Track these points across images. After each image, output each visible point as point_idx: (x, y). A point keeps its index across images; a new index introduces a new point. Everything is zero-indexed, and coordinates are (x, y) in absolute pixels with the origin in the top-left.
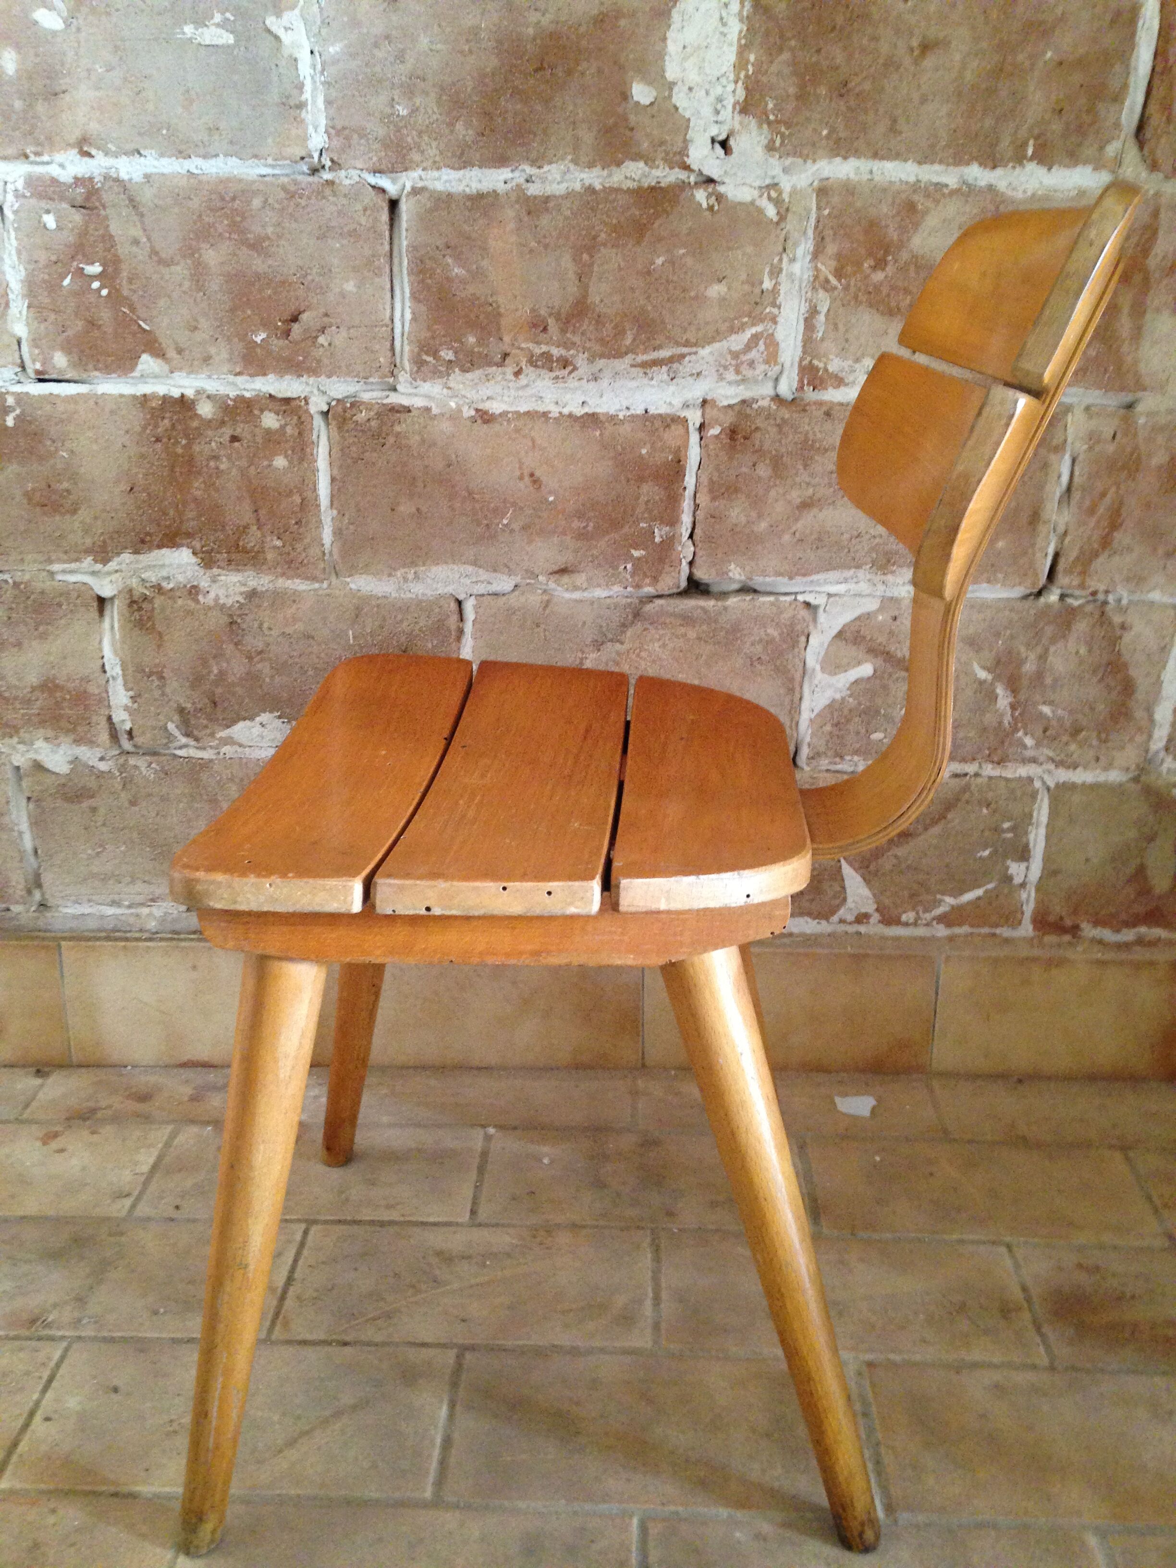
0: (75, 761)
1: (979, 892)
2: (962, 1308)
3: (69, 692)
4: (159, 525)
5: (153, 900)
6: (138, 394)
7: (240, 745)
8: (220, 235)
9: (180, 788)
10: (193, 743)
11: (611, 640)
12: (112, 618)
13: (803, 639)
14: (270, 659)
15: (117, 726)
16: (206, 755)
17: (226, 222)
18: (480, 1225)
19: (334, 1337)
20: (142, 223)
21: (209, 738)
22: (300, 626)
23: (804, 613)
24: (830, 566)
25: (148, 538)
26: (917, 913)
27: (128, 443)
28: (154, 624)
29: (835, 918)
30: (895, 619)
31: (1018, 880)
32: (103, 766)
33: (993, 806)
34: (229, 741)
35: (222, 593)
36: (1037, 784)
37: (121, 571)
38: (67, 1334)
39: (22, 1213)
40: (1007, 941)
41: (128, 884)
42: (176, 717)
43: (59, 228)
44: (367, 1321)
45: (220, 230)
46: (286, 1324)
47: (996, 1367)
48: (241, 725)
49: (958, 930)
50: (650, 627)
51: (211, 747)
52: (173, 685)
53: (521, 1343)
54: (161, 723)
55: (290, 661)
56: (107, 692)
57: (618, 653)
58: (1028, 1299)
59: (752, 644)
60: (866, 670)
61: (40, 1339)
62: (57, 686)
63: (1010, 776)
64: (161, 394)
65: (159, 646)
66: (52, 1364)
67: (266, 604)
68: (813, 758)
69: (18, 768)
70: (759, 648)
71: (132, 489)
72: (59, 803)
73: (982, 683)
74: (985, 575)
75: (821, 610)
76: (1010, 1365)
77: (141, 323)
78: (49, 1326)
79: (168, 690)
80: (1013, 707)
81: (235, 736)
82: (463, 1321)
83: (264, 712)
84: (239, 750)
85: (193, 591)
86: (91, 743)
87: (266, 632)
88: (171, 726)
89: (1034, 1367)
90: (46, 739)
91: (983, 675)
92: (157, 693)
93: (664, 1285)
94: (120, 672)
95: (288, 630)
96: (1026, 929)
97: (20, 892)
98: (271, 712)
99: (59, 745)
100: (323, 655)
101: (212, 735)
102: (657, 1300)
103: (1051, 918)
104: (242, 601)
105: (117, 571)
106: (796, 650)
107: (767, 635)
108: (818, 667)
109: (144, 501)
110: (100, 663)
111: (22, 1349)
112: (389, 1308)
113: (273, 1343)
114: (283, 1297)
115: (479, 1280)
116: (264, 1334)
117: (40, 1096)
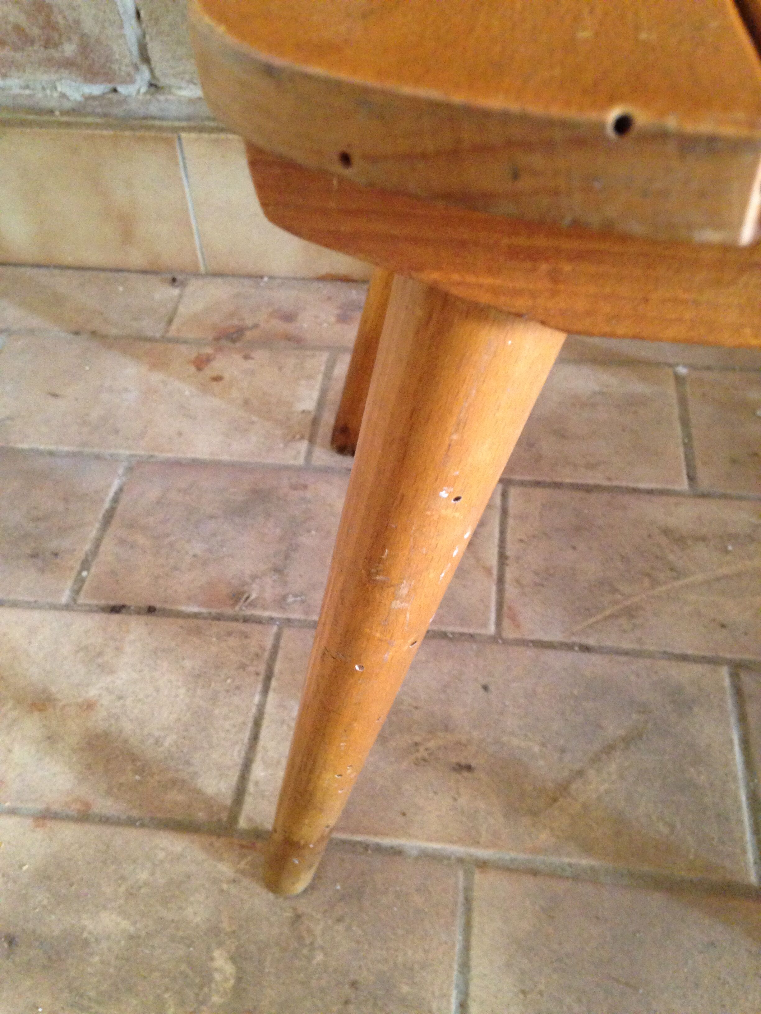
18: (705, 496)
19: (575, 639)
38: (275, 615)
39: (193, 456)
44: (606, 619)
46: (513, 618)
61: (246, 620)
66: (266, 655)
78: (253, 605)
82: (723, 626)
97: (127, 65)
111: (230, 634)
112: (628, 603)
113: (506, 642)
114: (501, 580)
115: (726, 570)
116: (492, 629)
117: (182, 309)
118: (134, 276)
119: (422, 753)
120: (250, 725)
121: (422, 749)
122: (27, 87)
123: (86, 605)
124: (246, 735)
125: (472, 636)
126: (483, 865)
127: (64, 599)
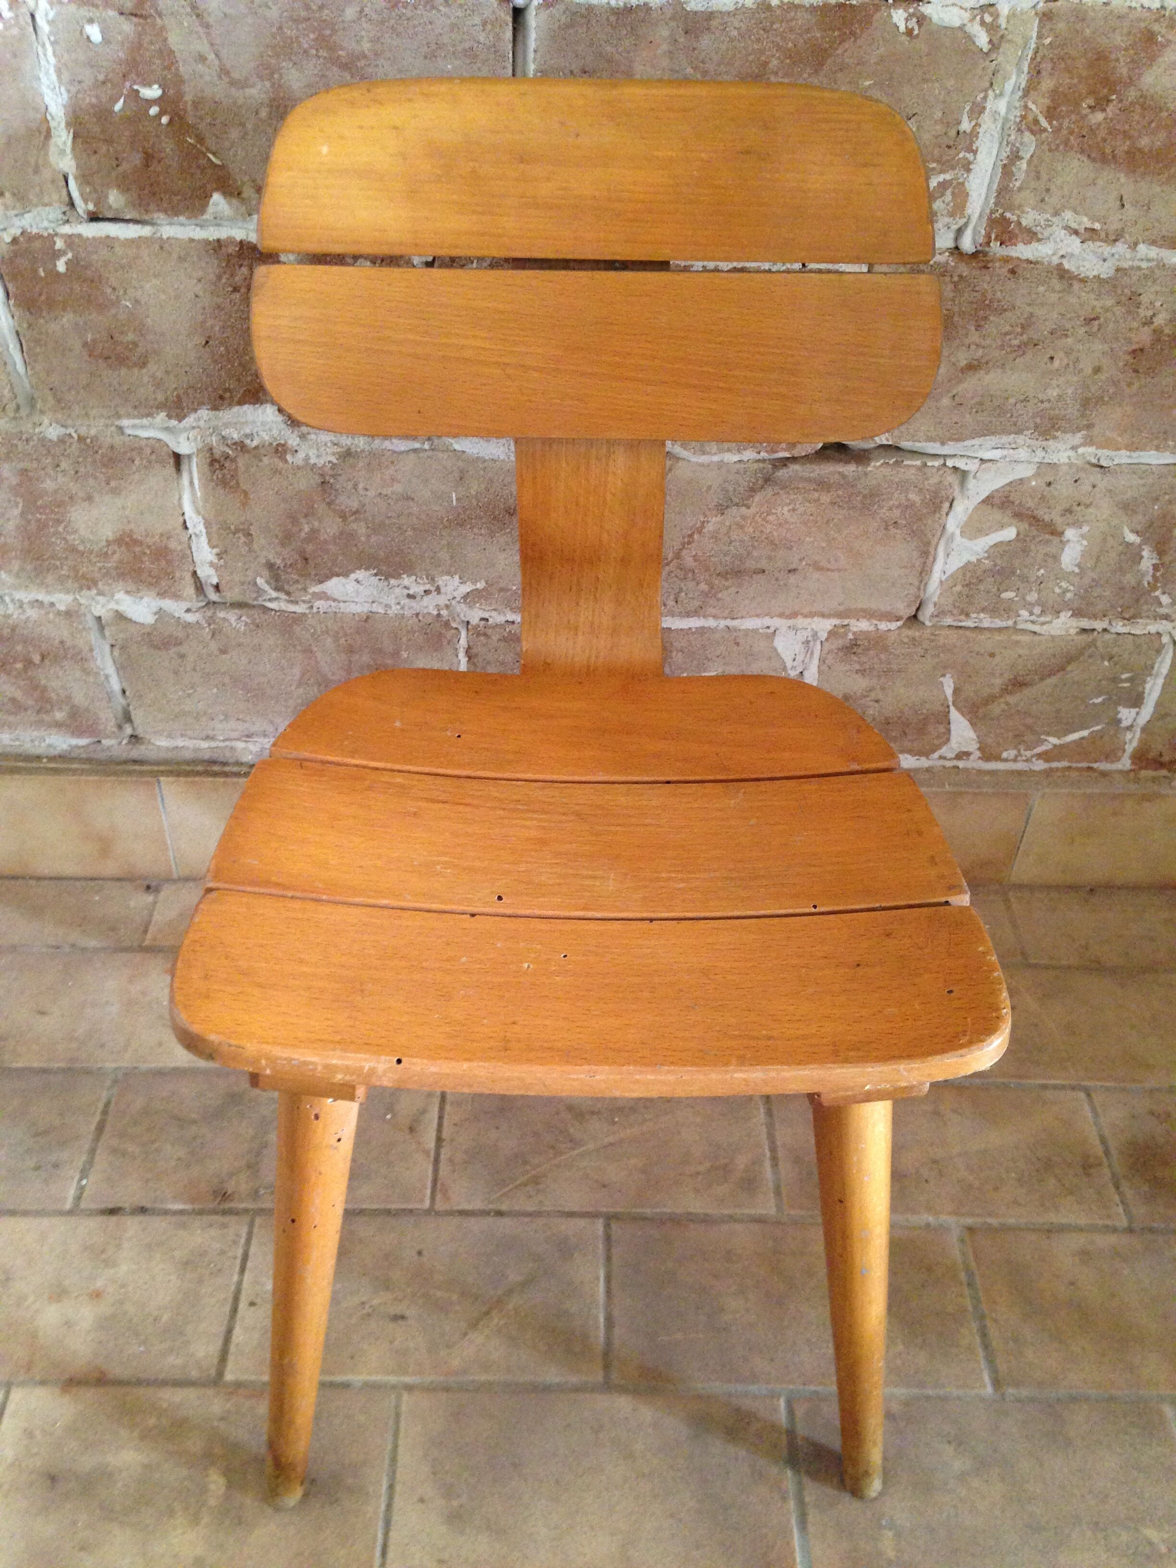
0: (160, 612)
1: (1085, 733)
2: (1048, 1165)
3: (149, 547)
4: (239, 380)
5: (248, 736)
6: (211, 239)
7: (335, 600)
8: (305, 52)
9: (272, 640)
10: (283, 596)
11: (737, 505)
12: (190, 473)
13: (946, 505)
14: (366, 520)
15: (203, 581)
16: (300, 609)
17: (312, 36)
19: (491, 1206)
20: (208, 34)
21: (302, 593)
22: (398, 488)
23: (951, 478)
24: (986, 431)
25: (228, 395)
26: (1019, 751)
27: (201, 293)
28: (238, 483)
29: (936, 755)
30: (1049, 484)
31: (1125, 724)
32: (190, 618)
33: (1116, 659)
34: (324, 596)
35: (312, 453)
36: (1165, 639)
37: (199, 427)
38: (248, 1206)
40: (1104, 774)
41: (221, 721)
42: (266, 573)
43: (106, 41)
44: (516, 1187)
45: (306, 46)
46: (445, 1193)
47: (1081, 1230)
48: (335, 580)
49: (1055, 765)
50: (781, 492)
51: (304, 601)
52: (260, 541)
53: (658, 1210)
54: (249, 579)
55: (387, 522)
56: (190, 548)
57: (744, 518)
58: (1107, 1153)
59: (890, 509)
60: (1009, 533)
61: (226, 1212)
62: (136, 542)
63: (1138, 632)
64: (238, 239)
65: (244, 505)
66: (242, 1242)
67: (361, 464)
68: (937, 616)
69: (99, 619)
70: (897, 513)
71: (207, 342)
72: (144, 650)
73: (1129, 545)
74: (1155, 442)
75: (971, 476)
76: (1093, 1229)
77: (211, 156)
78: (230, 1199)
79: (255, 546)
80: (1156, 567)
81: (329, 592)
83: (359, 568)
84: (333, 604)
85: (280, 450)
86: (176, 596)
87: (362, 492)
88: (260, 581)
89: (1115, 1230)
90: (128, 592)
91: (1131, 538)
92: (244, 550)
93: (778, 1143)
94: (204, 531)
95: (387, 491)
96: (1125, 763)
97: (111, 726)
98: (367, 569)
99: (142, 598)
100: (423, 517)
101: (305, 589)
102: (774, 1159)
103: (1151, 755)
104: (335, 461)
105: (194, 428)
106: (937, 515)
107: (908, 500)
108: (958, 532)
109: (222, 356)
110: (181, 520)
111: (211, 1226)
112: (534, 1172)
113: (438, 1214)
114: (437, 1161)
115: (611, 1139)
116: (427, 1204)
117: (157, 917)
118: (109, 883)
119: (367, 1309)
120: (230, 1300)
121: (367, 1306)
122: (17, 739)
123: (86, 1210)
124: (227, 1308)
125: (411, 1211)
126: (409, 1388)
127: (68, 1205)
